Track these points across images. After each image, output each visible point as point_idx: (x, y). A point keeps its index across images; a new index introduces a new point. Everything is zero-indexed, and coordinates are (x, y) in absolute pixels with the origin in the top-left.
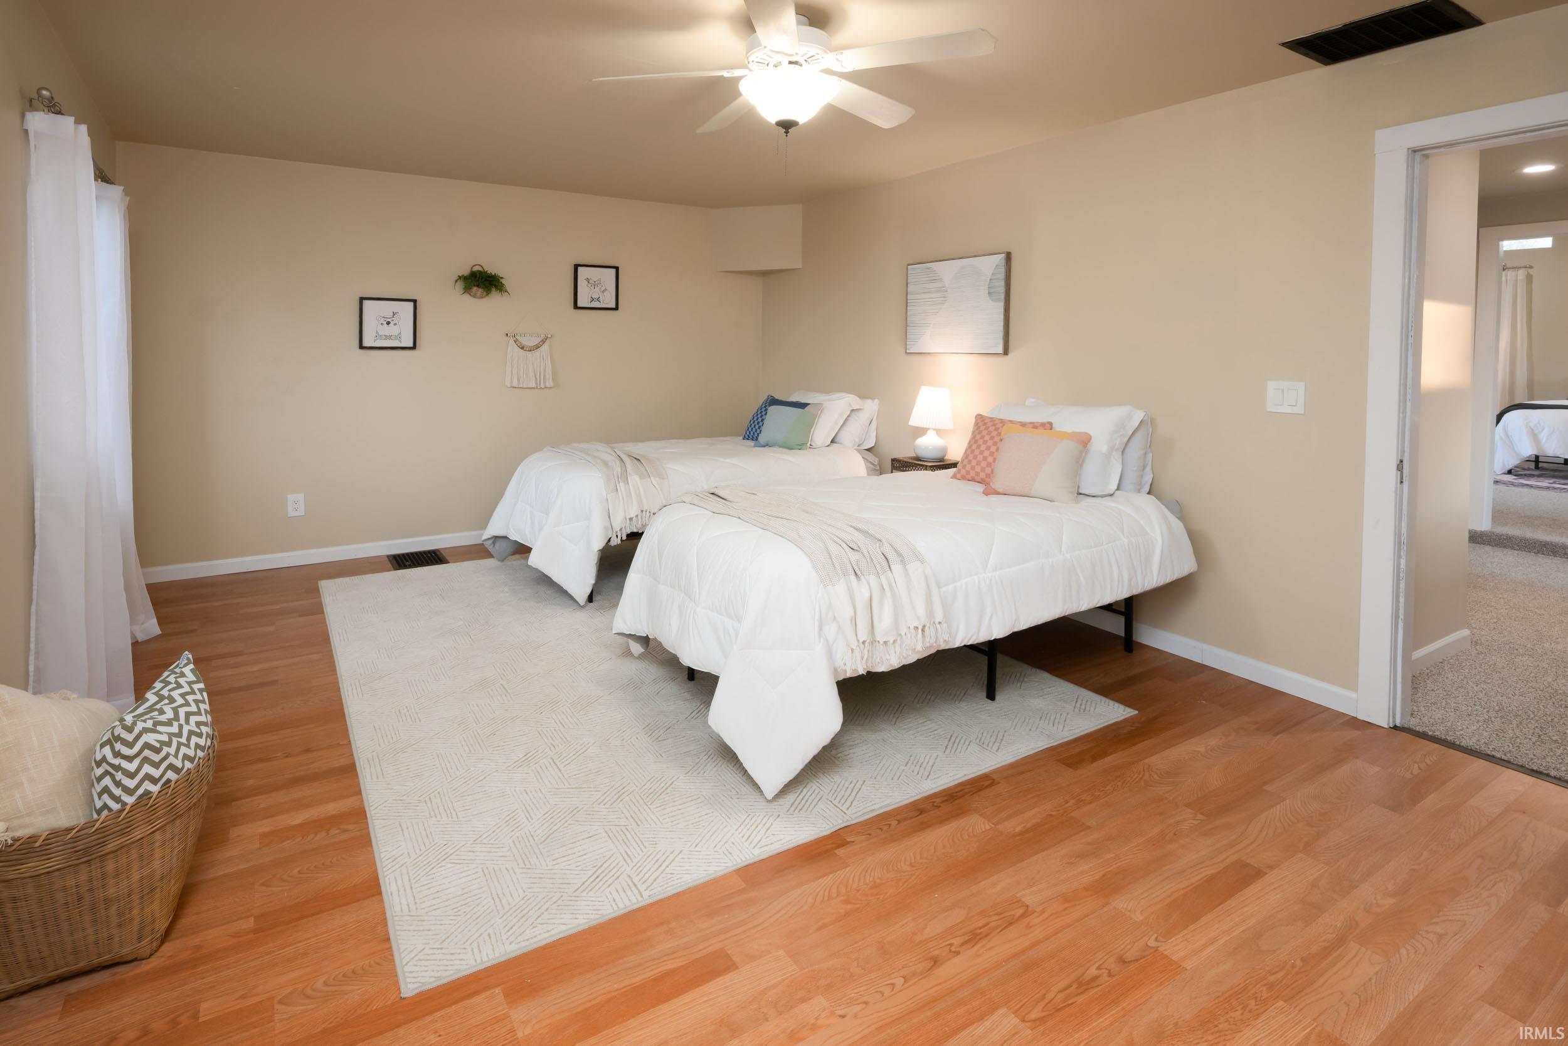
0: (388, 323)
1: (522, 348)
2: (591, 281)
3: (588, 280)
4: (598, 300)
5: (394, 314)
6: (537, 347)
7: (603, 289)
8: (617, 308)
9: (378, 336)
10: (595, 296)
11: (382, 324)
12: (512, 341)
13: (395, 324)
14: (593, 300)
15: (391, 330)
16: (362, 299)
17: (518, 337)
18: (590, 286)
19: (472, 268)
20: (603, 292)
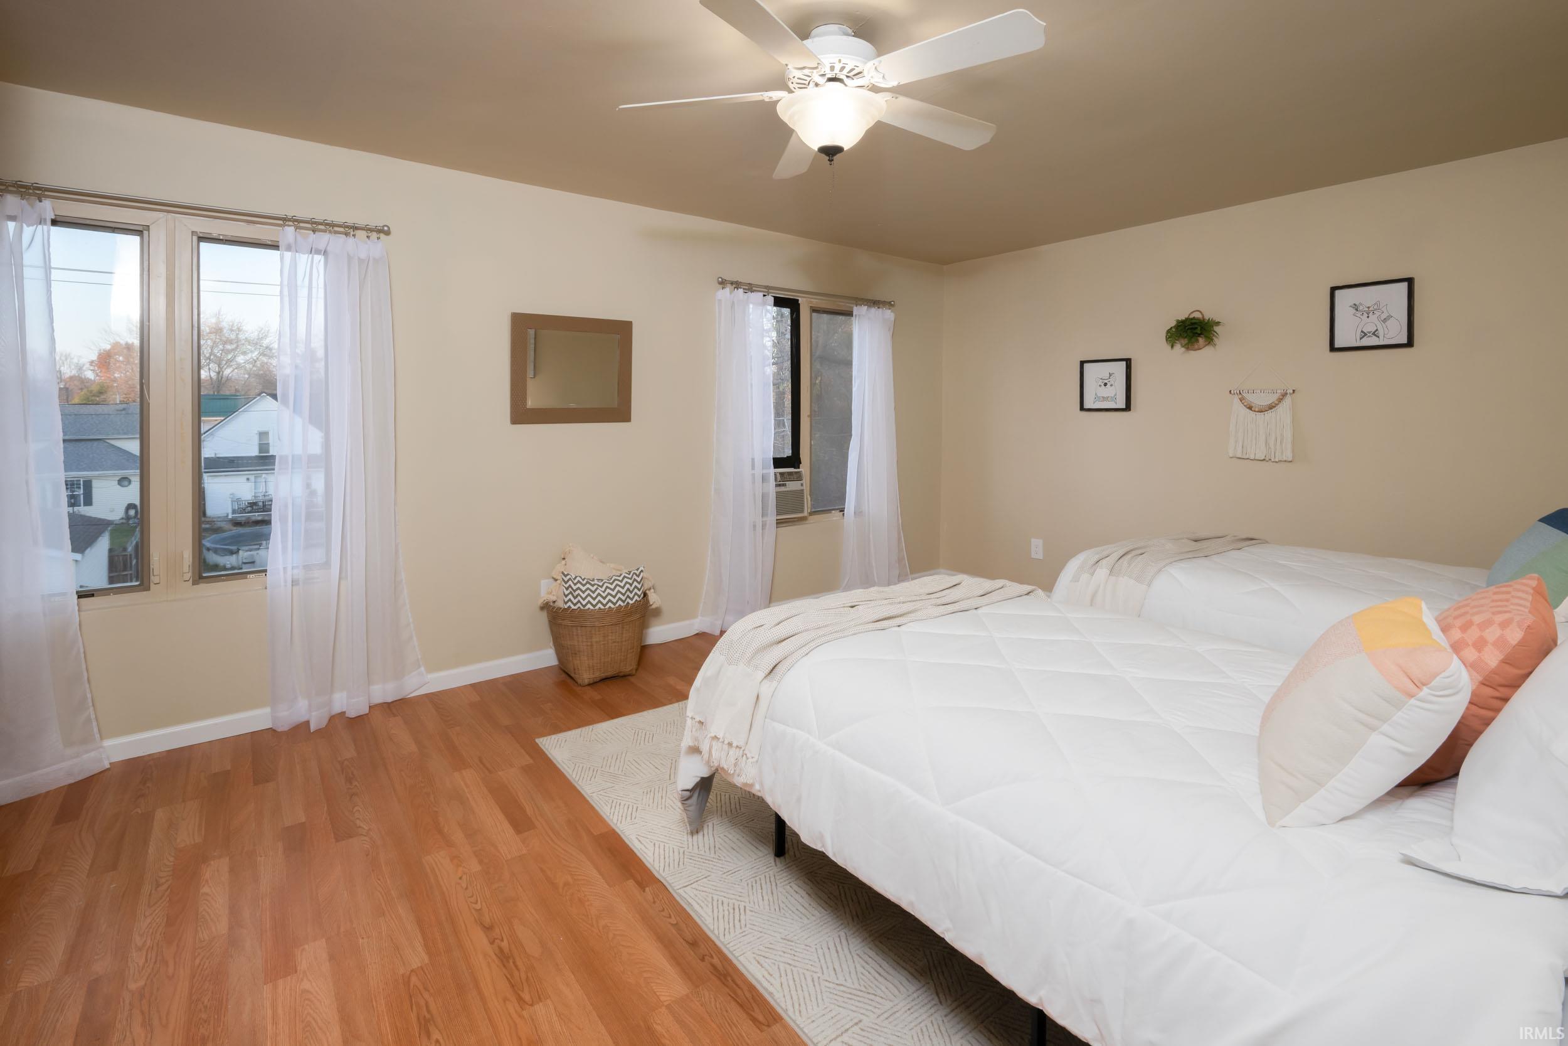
0: (1105, 384)
1: (1250, 408)
2: (1361, 308)
3: (1356, 307)
4: (1374, 334)
5: (1110, 375)
6: (1271, 407)
7: (1384, 316)
8: (1410, 343)
9: (1097, 398)
10: (1370, 328)
11: (1100, 386)
12: (1236, 399)
13: (1111, 385)
14: (1364, 335)
15: (1107, 392)
16: (1082, 363)
17: (1244, 395)
18: (1359, 314)
19: (1190, 314)
20: (1385, 321)
